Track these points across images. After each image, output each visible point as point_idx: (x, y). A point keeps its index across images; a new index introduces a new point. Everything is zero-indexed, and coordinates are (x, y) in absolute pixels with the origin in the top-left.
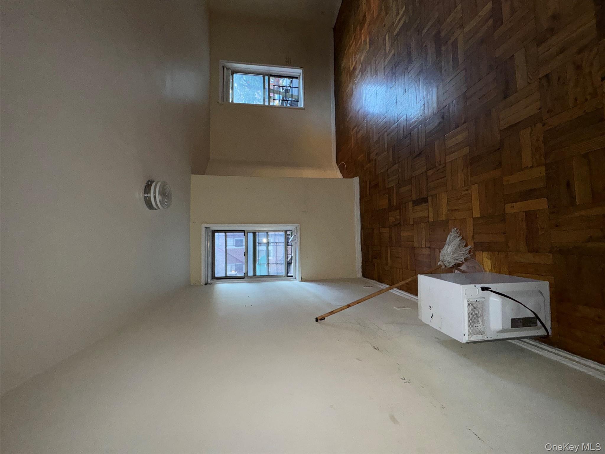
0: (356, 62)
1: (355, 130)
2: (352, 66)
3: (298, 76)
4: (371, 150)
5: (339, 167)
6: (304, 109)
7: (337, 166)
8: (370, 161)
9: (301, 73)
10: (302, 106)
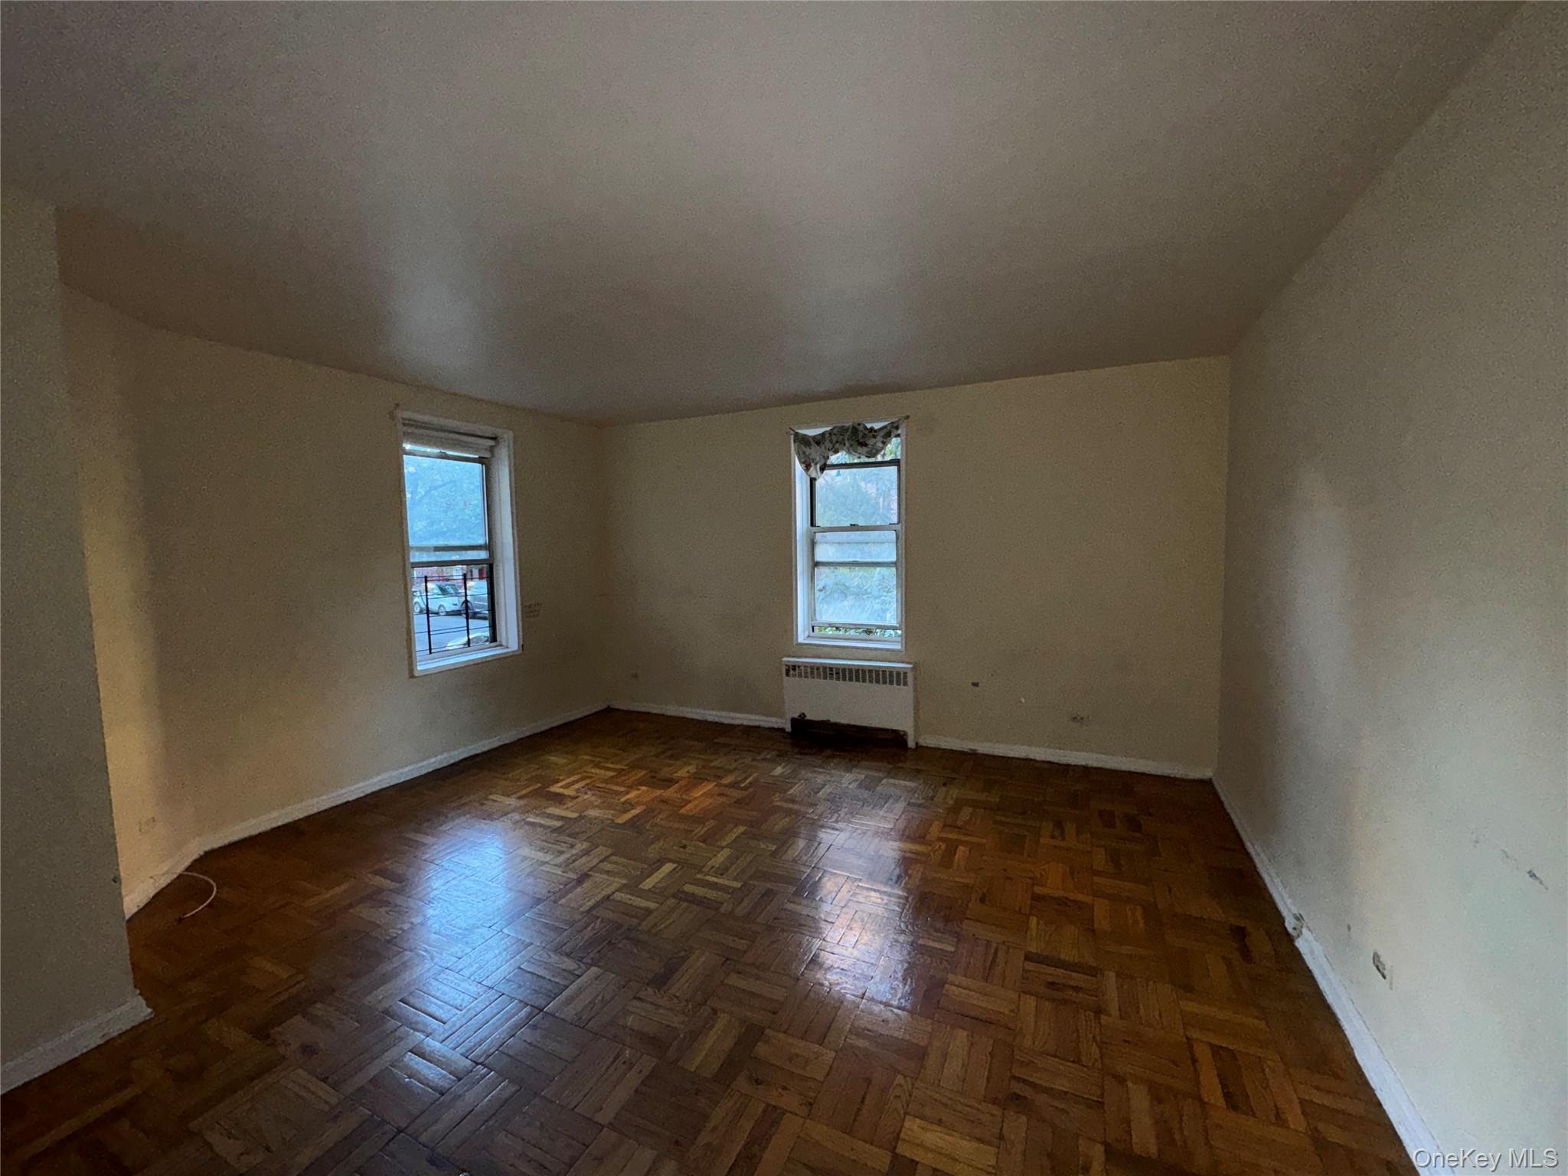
0: (577, 797)
1: (379, 881)
2: (562, 787)
3: (501, 642)
5: (180, 876)
6: (412, 676)
7: (186, 863)
8: (262, 1032)
9: (507, 648)
10: (419, 668)
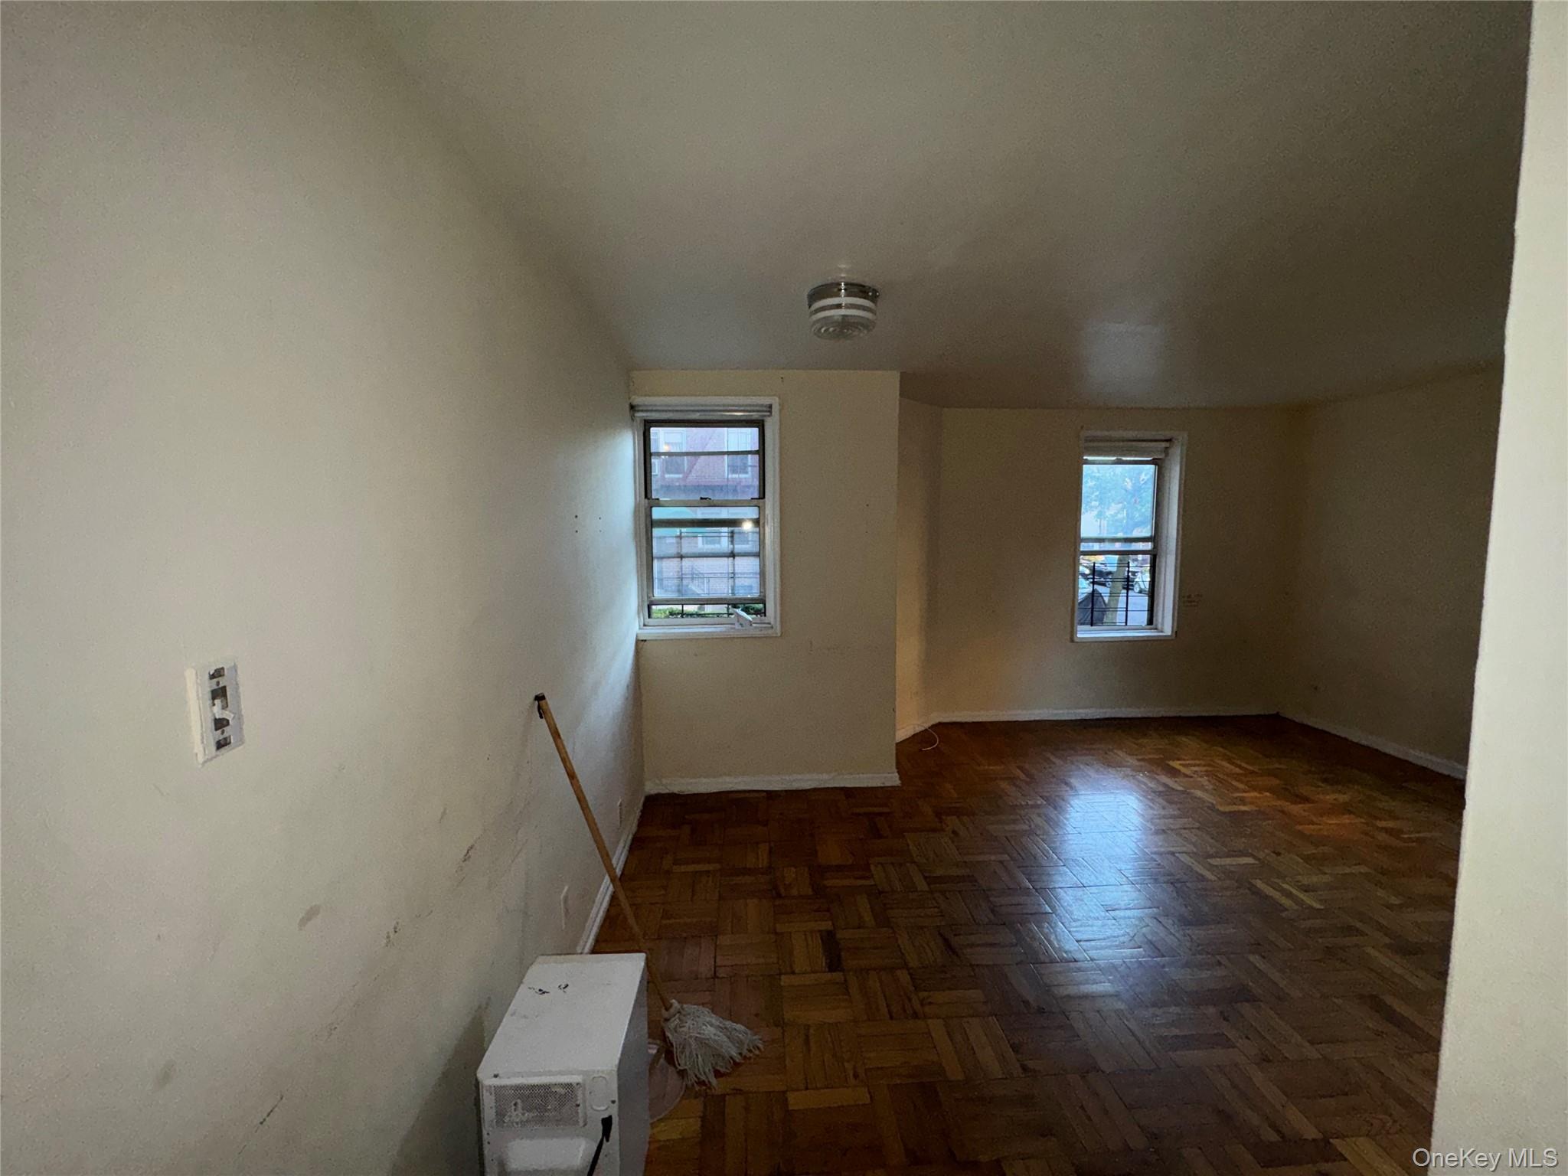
0: (1191, 777)
1: (1018, 772)
2: (1180, 765)
3: (1156, 625)
4: (965, 819)
5: (926, 730)
6: (1072, 641)
7: (930, 724)
8: (939, 814)
9: (1162, 632)
10: (1079, 636)
